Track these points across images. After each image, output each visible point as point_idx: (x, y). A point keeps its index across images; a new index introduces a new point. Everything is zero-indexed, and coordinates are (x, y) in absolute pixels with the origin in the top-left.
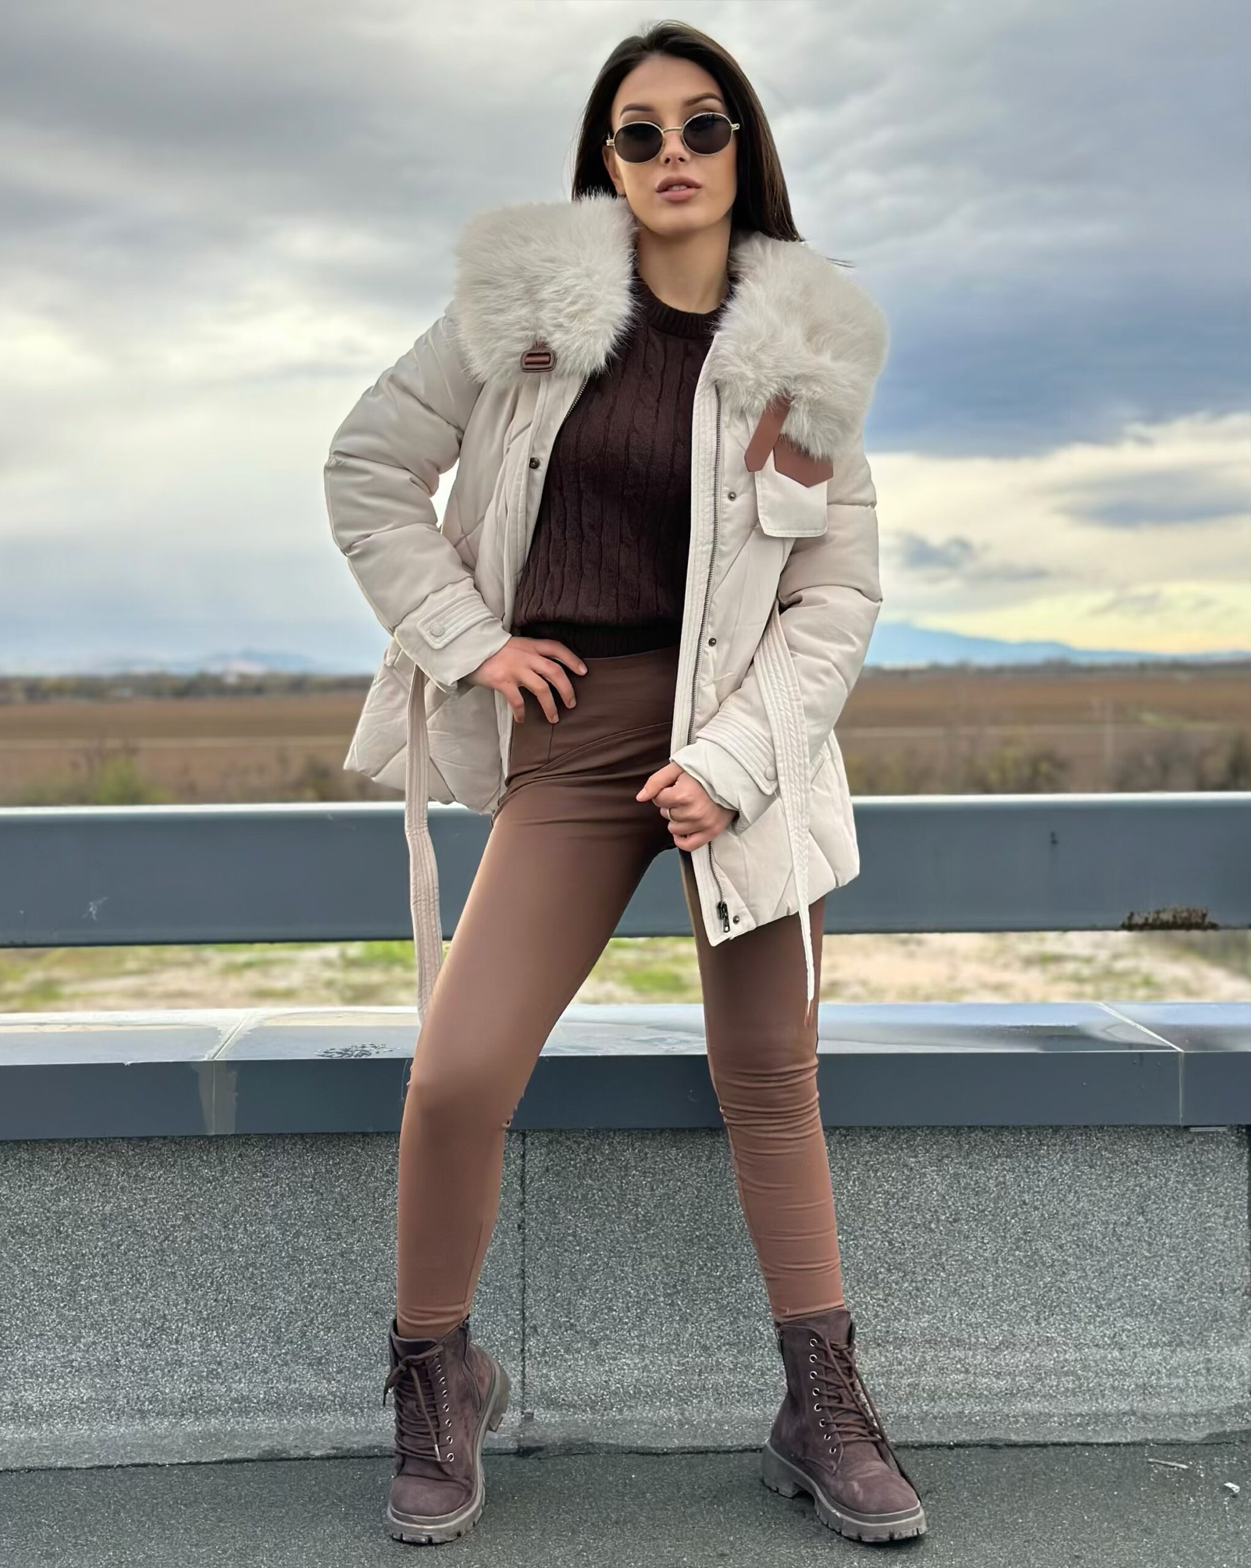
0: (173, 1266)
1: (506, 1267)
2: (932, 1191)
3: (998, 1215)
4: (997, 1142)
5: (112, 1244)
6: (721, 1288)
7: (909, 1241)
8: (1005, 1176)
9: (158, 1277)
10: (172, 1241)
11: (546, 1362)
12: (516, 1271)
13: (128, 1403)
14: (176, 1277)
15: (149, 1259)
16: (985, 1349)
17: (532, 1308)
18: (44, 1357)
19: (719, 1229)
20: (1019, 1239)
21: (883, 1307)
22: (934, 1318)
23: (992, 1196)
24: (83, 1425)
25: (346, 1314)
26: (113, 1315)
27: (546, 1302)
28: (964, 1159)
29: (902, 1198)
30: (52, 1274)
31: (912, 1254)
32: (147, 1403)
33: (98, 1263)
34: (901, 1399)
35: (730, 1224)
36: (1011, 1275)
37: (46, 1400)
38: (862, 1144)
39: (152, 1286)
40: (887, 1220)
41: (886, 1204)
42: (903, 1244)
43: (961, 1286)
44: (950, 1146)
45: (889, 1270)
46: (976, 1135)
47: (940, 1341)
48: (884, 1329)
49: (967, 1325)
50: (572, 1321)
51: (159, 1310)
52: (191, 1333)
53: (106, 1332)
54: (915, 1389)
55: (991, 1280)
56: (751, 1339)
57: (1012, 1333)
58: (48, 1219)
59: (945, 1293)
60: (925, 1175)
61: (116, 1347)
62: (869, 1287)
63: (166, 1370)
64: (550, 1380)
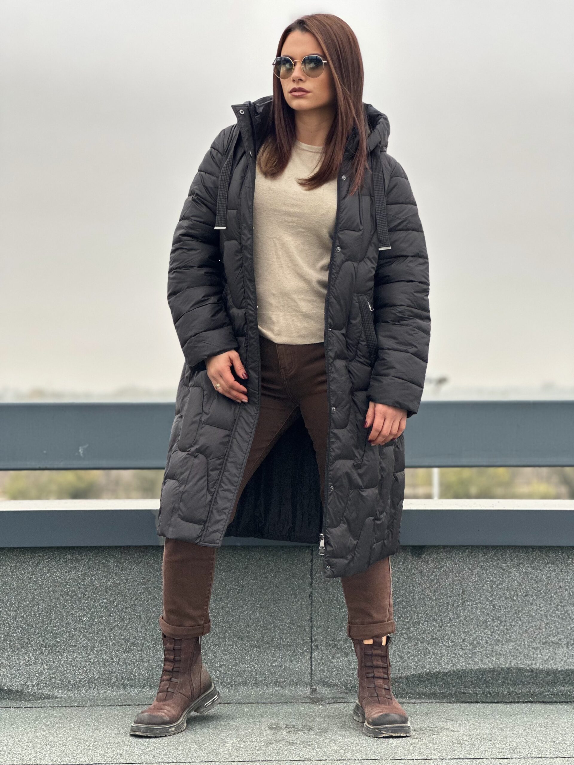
0: (140, 613)
1: (303, 615)
2: (514, 581)
3: (547, 593)
4: (547, 556)
5: (110, 602)
6: (409, 628)
7: (503, 606)
8: (550, 574)
9: (132, 618)
10: (139, 600)
11: (323, 663)
12: (308, 618)
13: (117, 681)
14: (141, 618)
15: (128, 609)
16: (541, 660)
17: (316, 636)
18: (77, 657)
19: (408, 598)
20: (558, 605)
21: (490, 638)
22: (515, 644)
23: (545, 583)
24: (95, 691)
25: (225, 638)
26: (110, 636)
27: (323, 633)
28: (531, 565)
29: (499, 584)
30: (81, 616)
31: (505, 612)
32: (126, 681)
33: (103, 610)
34: (499, 684)
35: (414, 596)
36: (554, 623)
37: (77, 678)
38: (480, 557)
39: (129, 622)
40: (492, 595)
41: (492, 587)
42: (500, 607)
43: (529, 629)
44: (523, 558)
45: (493, 620)
46: (536, 553)
47: (519, 656)
48: (491, 650)
49: (532, 648)
50: (335, 643)
51: (133, 634)
52: (148, 647)
53: (106, 645)
54: (506, 679)
55: (544, 625)
56: (424, 653)
57: (554, 652)
58: (79, 588)
59: (521, 632)
60: (510, 573)
61: (112, 652)
62: (483, 628)
63: (136, 664)
64: (324, 672)
